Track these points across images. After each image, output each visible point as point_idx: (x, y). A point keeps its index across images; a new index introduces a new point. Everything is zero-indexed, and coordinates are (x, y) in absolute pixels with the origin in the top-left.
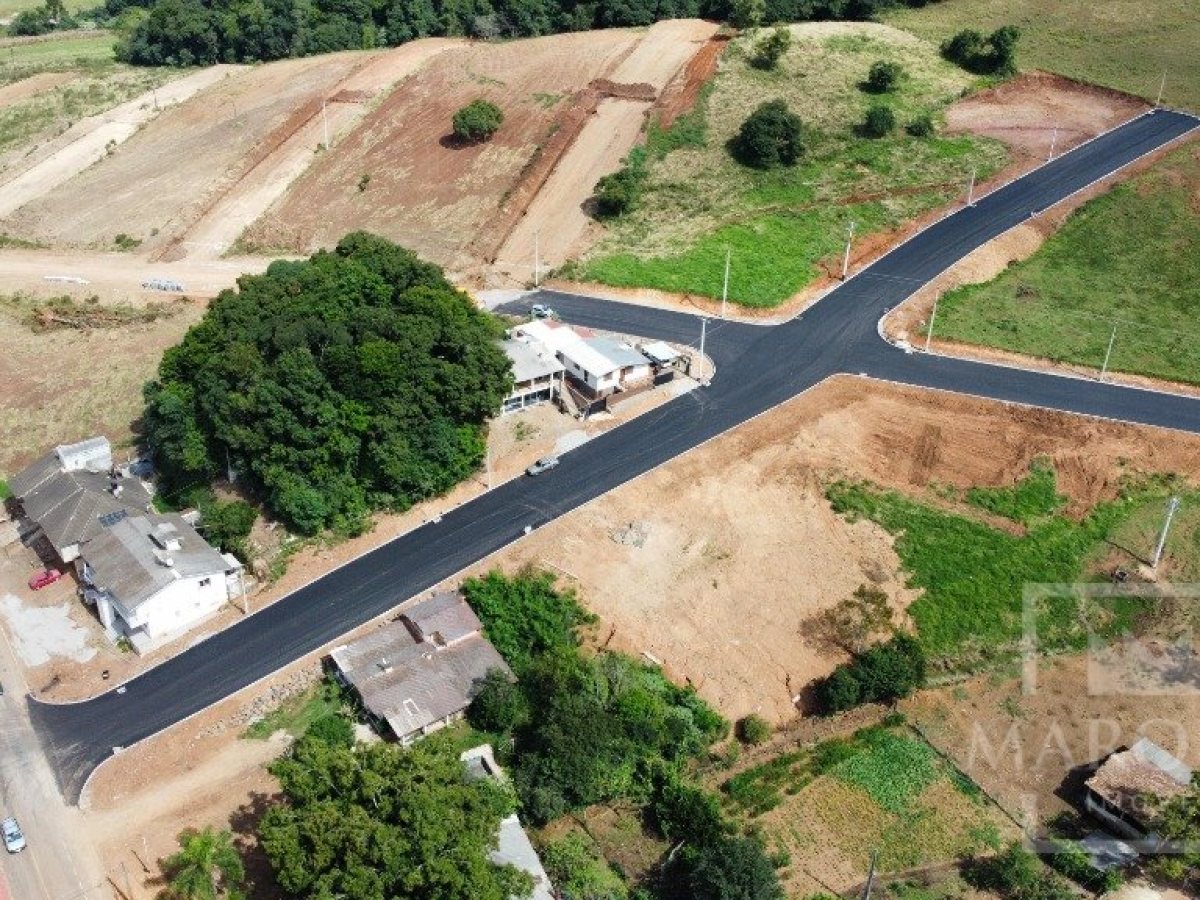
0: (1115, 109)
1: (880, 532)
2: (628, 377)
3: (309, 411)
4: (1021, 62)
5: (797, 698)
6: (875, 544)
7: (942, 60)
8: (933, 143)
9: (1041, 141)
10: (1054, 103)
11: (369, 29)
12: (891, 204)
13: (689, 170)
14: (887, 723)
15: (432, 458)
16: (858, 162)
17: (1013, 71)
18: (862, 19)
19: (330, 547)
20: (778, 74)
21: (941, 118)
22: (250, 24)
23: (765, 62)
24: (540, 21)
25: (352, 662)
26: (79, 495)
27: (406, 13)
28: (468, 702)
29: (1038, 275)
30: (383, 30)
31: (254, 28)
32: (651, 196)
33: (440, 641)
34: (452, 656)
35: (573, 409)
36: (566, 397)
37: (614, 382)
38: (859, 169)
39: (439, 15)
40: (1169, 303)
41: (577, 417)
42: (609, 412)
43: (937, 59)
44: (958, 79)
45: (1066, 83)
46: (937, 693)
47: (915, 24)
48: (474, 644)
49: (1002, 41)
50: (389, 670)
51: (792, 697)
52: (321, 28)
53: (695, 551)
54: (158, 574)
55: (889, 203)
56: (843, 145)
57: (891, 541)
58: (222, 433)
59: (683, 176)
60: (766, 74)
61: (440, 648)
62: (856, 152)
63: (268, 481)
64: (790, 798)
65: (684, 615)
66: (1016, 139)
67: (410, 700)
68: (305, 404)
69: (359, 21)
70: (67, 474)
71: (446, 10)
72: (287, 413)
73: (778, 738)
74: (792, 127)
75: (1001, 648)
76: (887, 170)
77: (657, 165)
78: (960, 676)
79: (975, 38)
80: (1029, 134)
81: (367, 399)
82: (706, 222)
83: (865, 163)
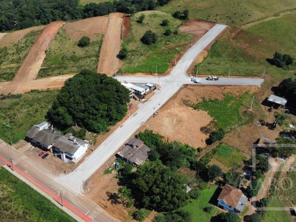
0: (210, 25)
1: (204, 112)
2: (146, 91)
3: (97, 107)
4: (189, 17)
5: (205, 143)
6: (204, 114)
7: (173, 18)
8: (180, 35)
9: (199, 33)
10: (198, 25)
11: (36, 21)
12: (178, 49)
13: (135, 47)
14: (220, 143)
15: (120, 113)
16: (167, 41)
17: (188, 19)
18: (152, 10)
19: (103, 134)
20: (143, 24)
21: (179, 30)
22: (3, 22)
23: (140, 21)
24: (79, 16)
25: (123, 154)
26: (47, 134)
27: (45, 16)
28: (148, 156)
29: (210, 59)
30: (40, 20)
31: (4, 23)
32: (129, 53)
33: (137, 146)
34: (141, 149)
35: (138, 99)
36: (136, 97)
37: (144, 92)
38: (168, 43)
39: (54, 16)
40: (234, 62)
41: (139, 100)
42: (145, 98)
43: (172, 18)
44: (178, 22)
45: (199, 20)
46: (226, 137)
47: (164, 10)
48: (143, 146)
49: (186, 13)
50: (131, 154)
51: (204, 143)
52: (24, 22)
53: (175, 121)
54: (76, 146)
55: (177, 49)
56: (163, 38)
57: (207, 113)
58: (77, 115)
59: (134, 48)
60: (141, 24)
61: (138, 148)
62: (166, 39)
63: (90, 124)
64: (212, 159)
65: (179, 133)
66: (195, 33)
67: (137, 159)
68: (96, 106)
69: (33, 19)
70: (41, 131)
71: (55, 15)
72: (93, 109)
73: (204, 150)
74: (154, 35)
75: (233, 127)
76: (173, 42)
77: (128, 46)
78: (228, 134)
79: (179, 12)
80: (196, 32)
81: (107, 103)
82: (143, 57)
83: (169, 41)
